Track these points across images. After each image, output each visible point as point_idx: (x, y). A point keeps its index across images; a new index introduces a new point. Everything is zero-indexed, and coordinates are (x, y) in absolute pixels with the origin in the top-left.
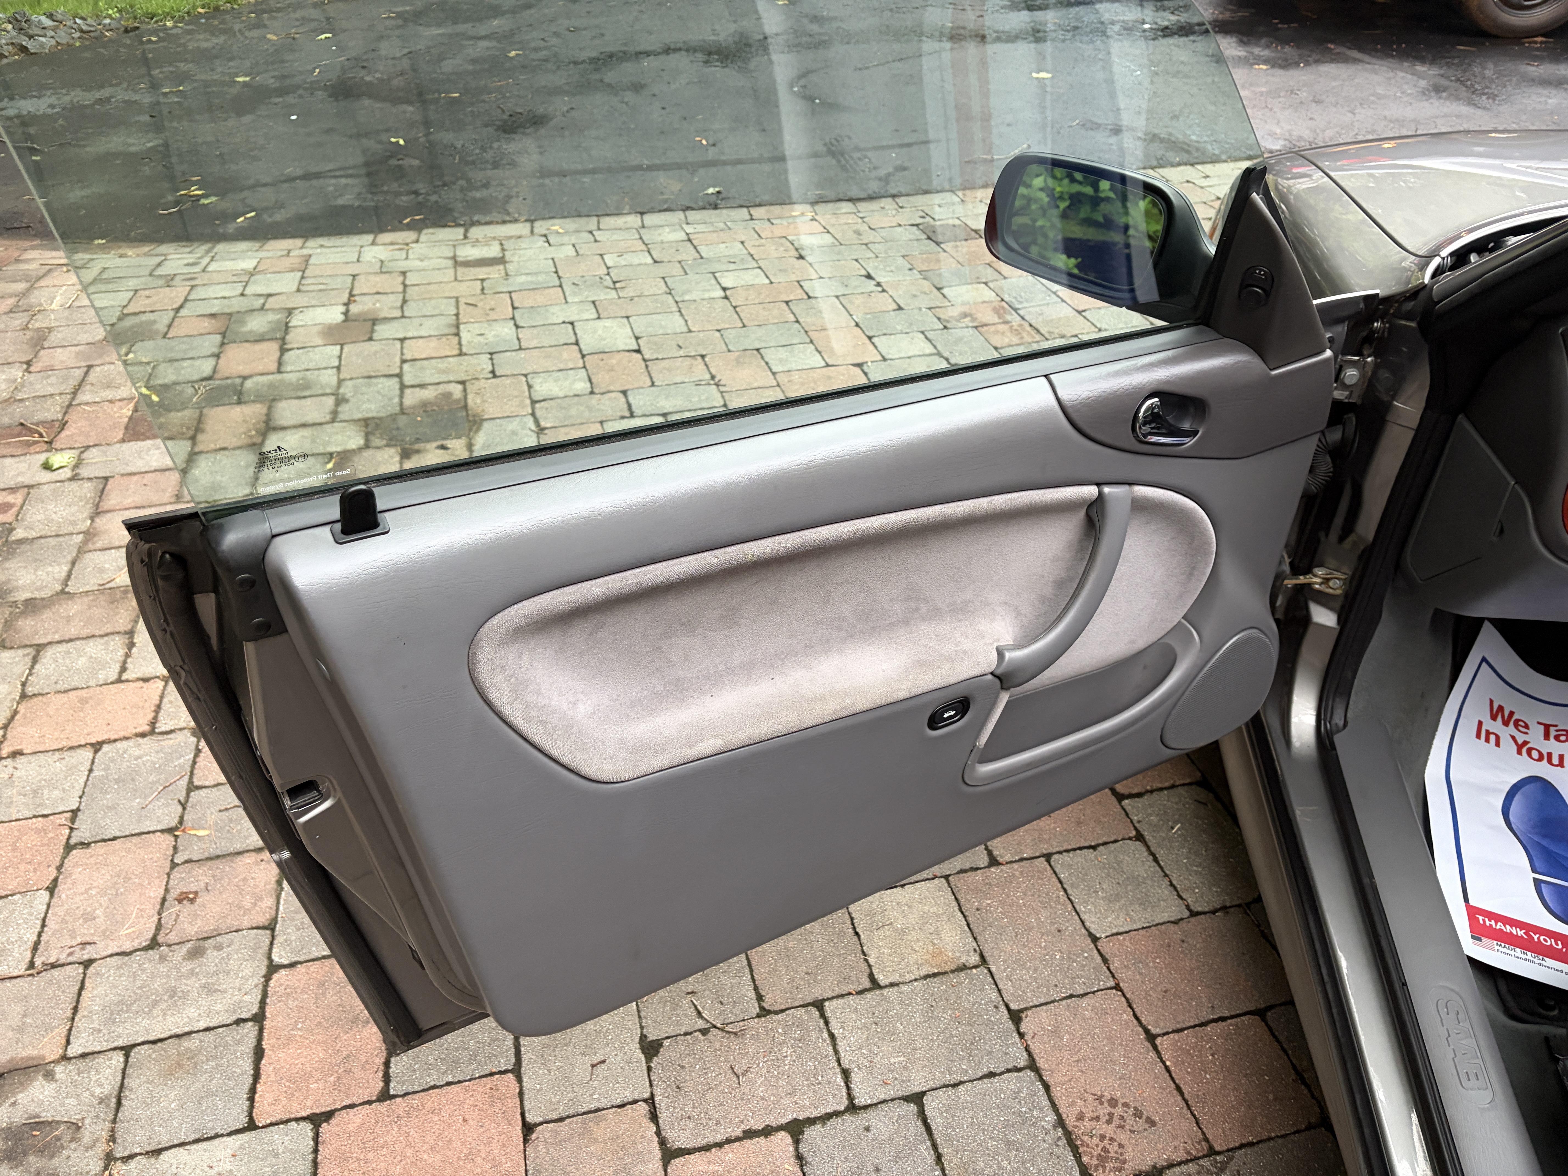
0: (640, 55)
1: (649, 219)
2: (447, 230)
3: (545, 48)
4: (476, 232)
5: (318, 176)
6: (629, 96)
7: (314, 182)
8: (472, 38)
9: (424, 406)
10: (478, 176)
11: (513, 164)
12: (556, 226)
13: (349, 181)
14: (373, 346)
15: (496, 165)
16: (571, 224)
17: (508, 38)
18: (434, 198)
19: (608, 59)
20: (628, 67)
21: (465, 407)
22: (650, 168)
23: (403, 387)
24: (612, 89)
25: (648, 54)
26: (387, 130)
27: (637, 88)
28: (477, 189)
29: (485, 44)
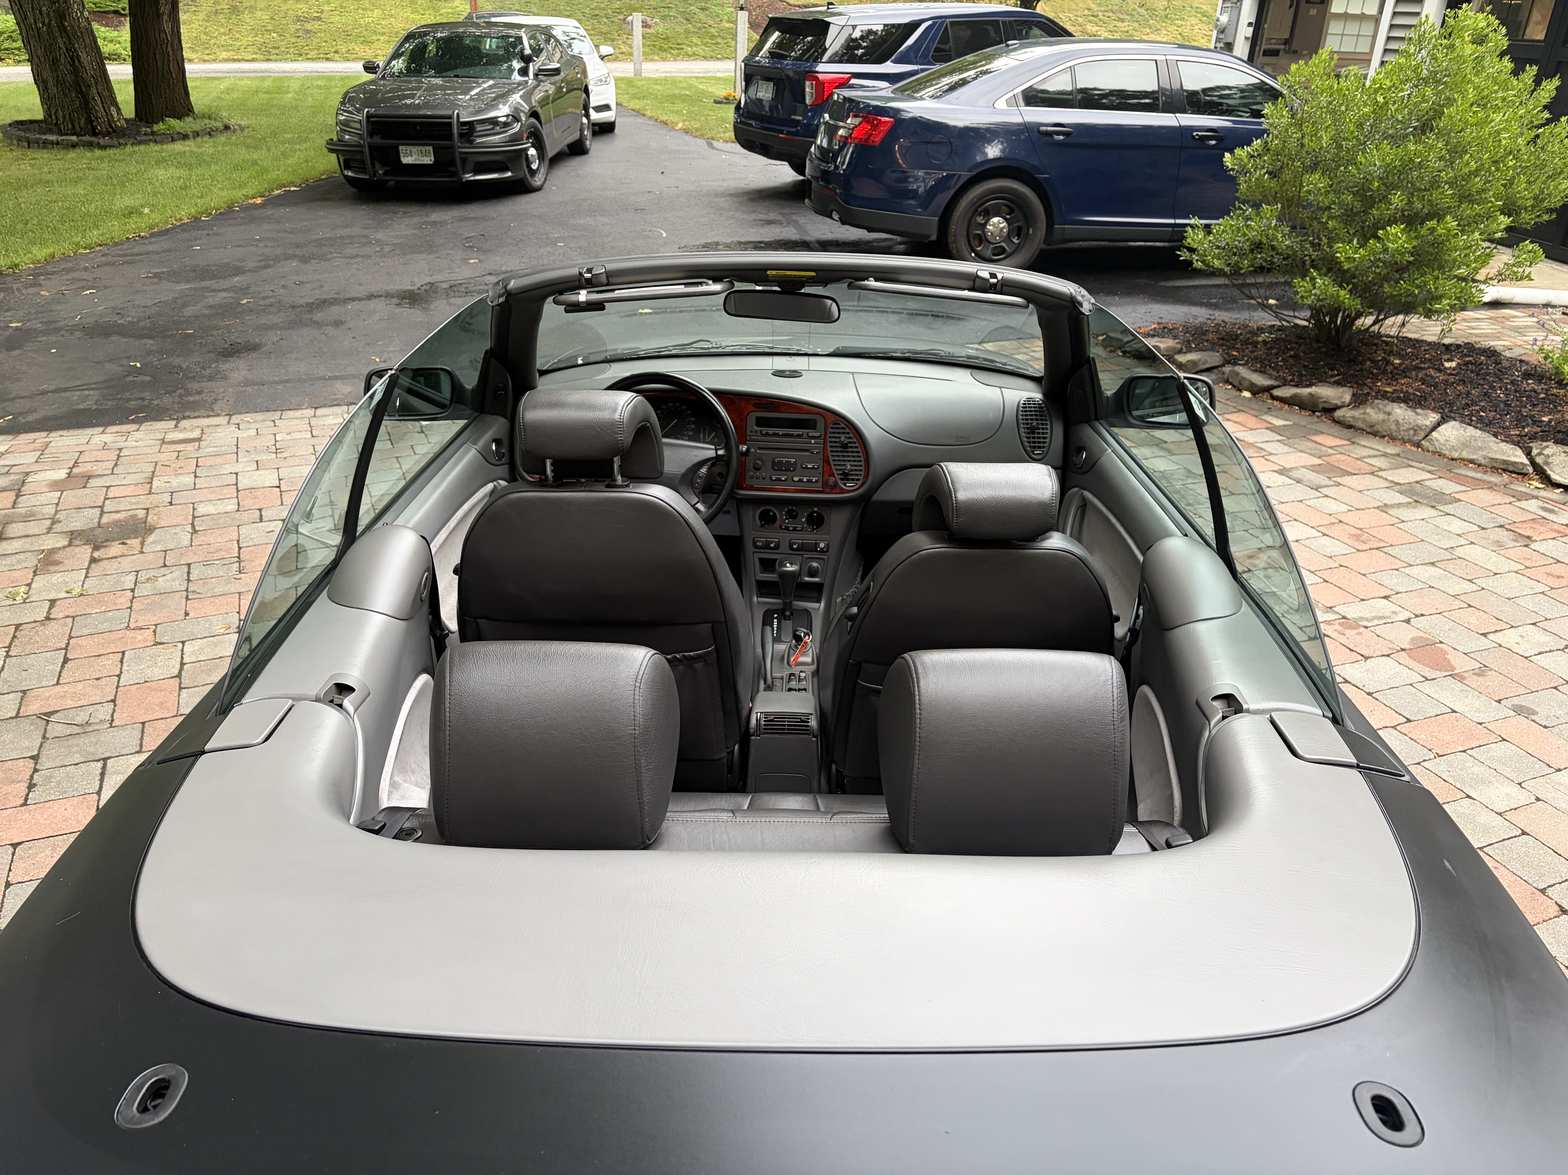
0: (347, 300)
1: (319, 412)
2: (163, 423)
3: (271, 297)
4: (184, 423)
5: (66, 390)
6: (330, 331)
7: (63, 394)
8: (213, 291)
9: (116, 523)
10: (196, 386)
11: (225, 378)
12: (248, 417)
13: (91, 392)
14: (86, 491)
15: (211, 379)
16: (259, 416)
17: (244, 291)
18: (155, 402)
19: (323, 304)
20: (335, 310)
21: (145, 522)
22: (330, 378)
23: (102, 513)
24: (318, 325)
25: (354, 299)
26: (128, 358)
27: (338, 324)
28: (191, 395)
29: (224, 294)
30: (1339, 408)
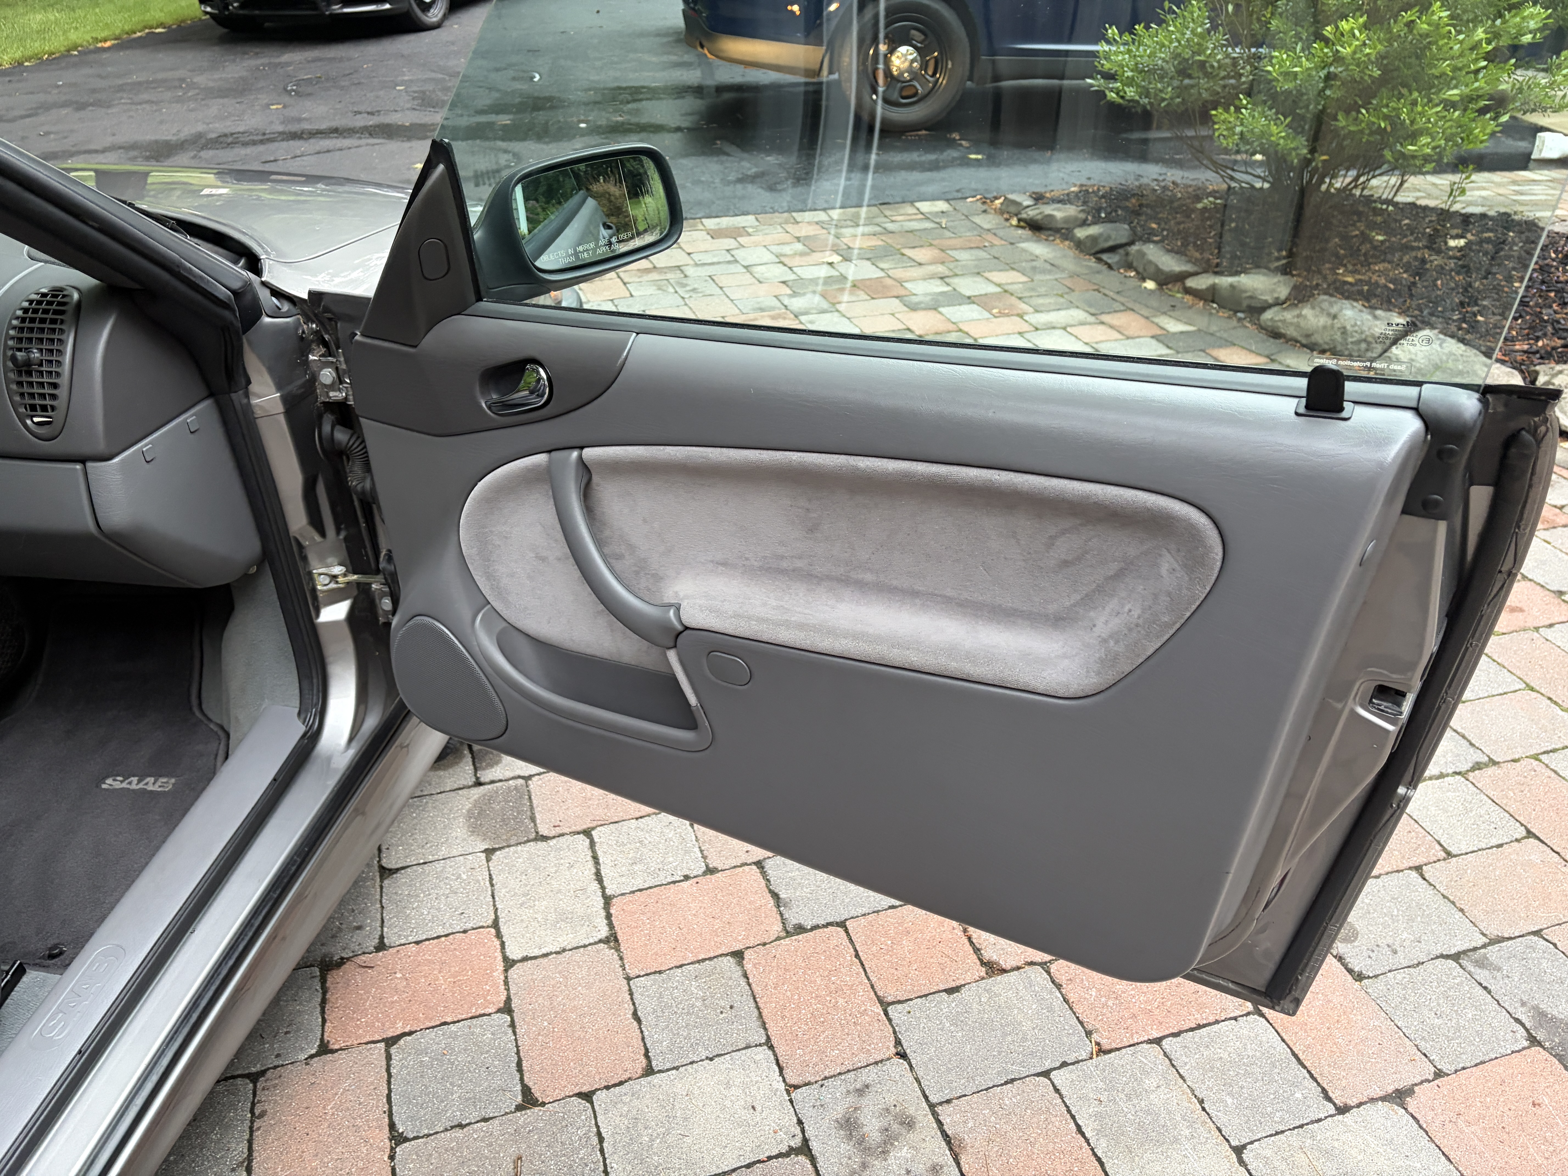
30: (1270, 306)
